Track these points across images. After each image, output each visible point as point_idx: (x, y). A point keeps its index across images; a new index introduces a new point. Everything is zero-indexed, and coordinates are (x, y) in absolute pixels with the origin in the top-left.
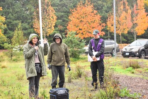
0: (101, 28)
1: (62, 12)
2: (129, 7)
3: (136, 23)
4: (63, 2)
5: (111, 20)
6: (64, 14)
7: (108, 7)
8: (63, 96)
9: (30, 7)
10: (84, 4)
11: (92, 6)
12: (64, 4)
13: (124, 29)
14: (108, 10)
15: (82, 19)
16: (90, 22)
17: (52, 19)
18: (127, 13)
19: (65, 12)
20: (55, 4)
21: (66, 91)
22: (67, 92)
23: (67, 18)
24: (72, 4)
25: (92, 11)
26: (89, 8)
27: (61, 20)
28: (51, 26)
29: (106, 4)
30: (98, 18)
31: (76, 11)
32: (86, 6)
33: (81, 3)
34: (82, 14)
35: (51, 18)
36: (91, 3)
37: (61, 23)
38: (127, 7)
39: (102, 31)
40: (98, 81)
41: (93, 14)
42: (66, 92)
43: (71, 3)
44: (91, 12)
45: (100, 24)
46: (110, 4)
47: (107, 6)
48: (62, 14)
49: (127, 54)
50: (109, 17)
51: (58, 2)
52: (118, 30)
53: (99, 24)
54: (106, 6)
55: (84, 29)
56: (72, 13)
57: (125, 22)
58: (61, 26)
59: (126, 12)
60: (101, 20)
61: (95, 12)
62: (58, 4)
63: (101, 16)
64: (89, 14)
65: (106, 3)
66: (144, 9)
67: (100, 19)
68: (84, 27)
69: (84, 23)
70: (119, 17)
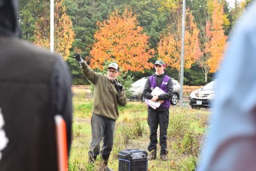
0: (147, 56)
1: (81, 26)
2: (196, 25)
3: (208, 53)
4: (85, 9)
5: (165, 44)
6: (86, 29)
7: (160, 22)
8: (139, 162)
9: (27, 13)
10: (120, 14)
11: (134, 18)
12: (86, 13)
13: (186, 61)
14: (159, 27)
15: (117, 40)
16: (129, 45)
17: (66, 36)
18: (192, 34)
19: (88, 26)
20: (70, 11)
21: (145, 155)
22: (145, 157)
23: (89, 36)
24: (99, 14)
25: (134, 27)
26: (130, 23)
27: (80, 40)
28: (65, 48)
29: (156, 17)
30: (143, 39)
31: (107, 26)
32: (125, 17)
33: (117, 13)
34: (117, 31)
35: (64, 34)
36: (133, 15)
37: (80, 44)
38: (192, 25)
39: (149, 62)
40: (158, 145)
41: (135, 33)
42: (143, 156)
43: (98, 10)
44: (133, 30)
45: (147, 51)
46: (163, 16)
47: (159, 20)
48: (83, 29)
49: (199, 103)
50: (162, 39)
51: (76, 8)
52: (176, 61)
53: (144, 50)
54: (157, 21)
55: (120, 56)
56: (101, 27)
57: (188, 50)
58: (80, 50)
59: (190, 32)
60: (148, 44)
61: (139, 28)
62: (76, 11)
63: (149, 37)
64: (129, 33)
65: (157, 15)
66: (223, 29)
67: (147, 42)
68: (120, 54)
69: (119, 47)
70: (179, 39)
